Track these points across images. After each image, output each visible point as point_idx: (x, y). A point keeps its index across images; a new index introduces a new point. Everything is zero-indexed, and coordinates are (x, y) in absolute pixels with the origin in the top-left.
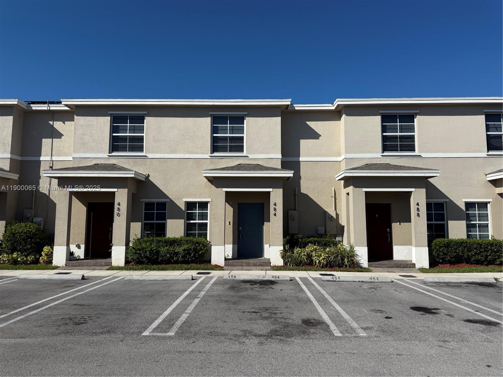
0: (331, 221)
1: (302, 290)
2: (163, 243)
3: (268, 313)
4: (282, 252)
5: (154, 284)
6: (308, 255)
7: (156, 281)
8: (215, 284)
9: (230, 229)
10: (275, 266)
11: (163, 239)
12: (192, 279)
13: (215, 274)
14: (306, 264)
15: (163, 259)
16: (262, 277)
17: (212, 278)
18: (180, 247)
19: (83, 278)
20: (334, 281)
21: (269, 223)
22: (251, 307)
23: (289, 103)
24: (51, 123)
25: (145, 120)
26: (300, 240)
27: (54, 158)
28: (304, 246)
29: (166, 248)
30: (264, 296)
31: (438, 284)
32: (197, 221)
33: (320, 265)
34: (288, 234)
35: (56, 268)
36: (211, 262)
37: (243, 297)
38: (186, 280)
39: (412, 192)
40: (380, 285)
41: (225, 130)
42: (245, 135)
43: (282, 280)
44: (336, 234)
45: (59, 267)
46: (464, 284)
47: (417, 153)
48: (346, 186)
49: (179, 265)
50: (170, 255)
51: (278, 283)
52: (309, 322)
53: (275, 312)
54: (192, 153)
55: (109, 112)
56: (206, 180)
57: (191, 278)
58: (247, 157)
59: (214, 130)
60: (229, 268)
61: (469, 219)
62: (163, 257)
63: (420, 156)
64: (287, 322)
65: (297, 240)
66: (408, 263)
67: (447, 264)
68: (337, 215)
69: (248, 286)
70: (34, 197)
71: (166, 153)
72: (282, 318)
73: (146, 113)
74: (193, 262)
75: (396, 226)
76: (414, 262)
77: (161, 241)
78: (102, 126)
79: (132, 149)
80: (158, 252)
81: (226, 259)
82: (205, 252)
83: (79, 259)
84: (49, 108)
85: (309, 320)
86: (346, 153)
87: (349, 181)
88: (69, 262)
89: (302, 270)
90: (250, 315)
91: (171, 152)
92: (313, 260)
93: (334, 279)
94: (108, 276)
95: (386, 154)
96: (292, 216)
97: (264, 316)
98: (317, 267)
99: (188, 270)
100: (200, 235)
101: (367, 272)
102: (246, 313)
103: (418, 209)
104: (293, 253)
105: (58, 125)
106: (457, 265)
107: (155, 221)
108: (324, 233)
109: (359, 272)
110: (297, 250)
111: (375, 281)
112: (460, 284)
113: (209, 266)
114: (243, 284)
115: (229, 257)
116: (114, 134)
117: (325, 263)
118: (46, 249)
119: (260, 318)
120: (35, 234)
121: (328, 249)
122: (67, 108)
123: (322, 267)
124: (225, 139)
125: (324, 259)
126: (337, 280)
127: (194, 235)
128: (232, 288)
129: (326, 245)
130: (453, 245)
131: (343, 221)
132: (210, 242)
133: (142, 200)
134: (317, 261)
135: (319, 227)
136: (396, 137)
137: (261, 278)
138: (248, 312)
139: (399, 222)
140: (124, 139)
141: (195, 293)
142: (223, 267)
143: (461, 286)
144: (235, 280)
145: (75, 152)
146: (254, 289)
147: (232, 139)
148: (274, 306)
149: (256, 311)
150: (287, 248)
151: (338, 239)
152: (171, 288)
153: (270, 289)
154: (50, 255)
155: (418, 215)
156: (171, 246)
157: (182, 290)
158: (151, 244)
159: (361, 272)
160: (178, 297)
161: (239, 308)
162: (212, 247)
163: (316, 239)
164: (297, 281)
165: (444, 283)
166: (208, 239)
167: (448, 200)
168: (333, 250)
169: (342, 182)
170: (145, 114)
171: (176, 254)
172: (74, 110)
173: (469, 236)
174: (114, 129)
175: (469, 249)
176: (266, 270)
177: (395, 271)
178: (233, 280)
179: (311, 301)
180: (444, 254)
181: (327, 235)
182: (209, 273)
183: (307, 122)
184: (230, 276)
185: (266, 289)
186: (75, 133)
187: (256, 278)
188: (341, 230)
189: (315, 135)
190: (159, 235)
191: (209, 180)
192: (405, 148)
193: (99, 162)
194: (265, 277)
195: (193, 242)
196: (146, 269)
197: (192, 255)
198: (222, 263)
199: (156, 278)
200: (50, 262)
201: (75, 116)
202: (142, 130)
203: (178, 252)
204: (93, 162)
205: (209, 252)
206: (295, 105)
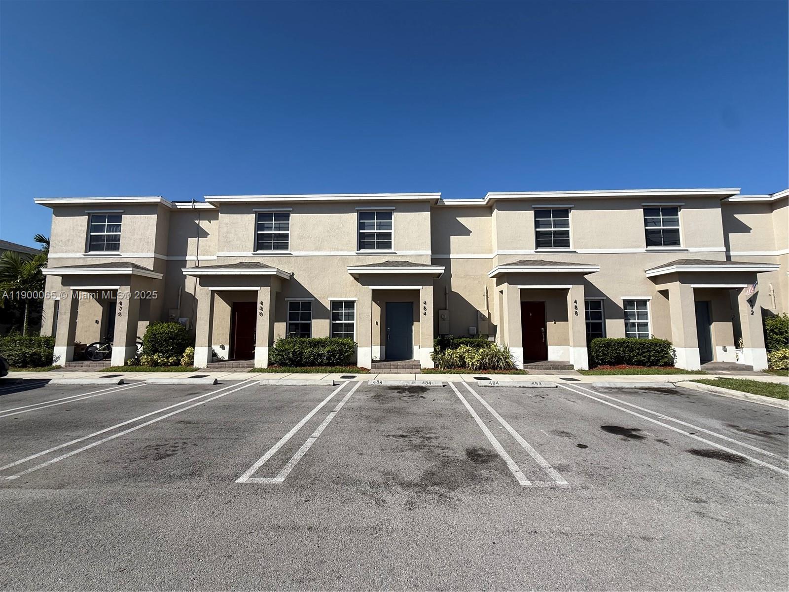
0: (484, 320)
1: (458, 399)
2: (307, 344)
3: (420, 437)
4: (433, 353)
5: (290, 390)
6: (461, 356)
7: (293, 387)
8: (358, 391)
9: (377, 330)
10: (425, 369)
11: (307, 340)
12: (334, 385)
13: (360, 377)
14: (458, 366)
15: (306, 361)
16: (411, 382)
17: (357, 382)
18: (325, 348)
19: (216, 382)
20: (491, 387)
21: (418, 323)
22: (397, 426)
23: (439, 197)
24: (197, 222)
25: (290, 217)
26: (451, 341)
27: (200, 258)
28: (456, 346)
29: (309, 349)
30: (414, 409)
31: (610, 390)
32: (343, 322)
33: (473, 367)
34: (439, 335)
35: (197, 369)
36: (357, 365)
37: (389, 411)
38: (327, 385)
39: (569, 289)
40: (546, 391)
41: (372, 226)
42: (392, 231)
43: (434, 386)
44: (488, 334)
45: (199, 369)
46: (640, 390)
47: (571, 249)
48: (498, 283)
49: (323, 368)
50: (314, 356)
51: (429, 389)
52: (476, 455)
53: (428, 436)
54: (338, 250)
55: (254, 210)
56: (352, 278)
57: (332, 384)
58: (395, 253)
59: (361, 226)
60: (376, 370)
61: (627, 317)
62: (306, 359)
63: (575, 252)
64: (447, 454)
65: (448, 340)
66: (567, 364)
67: (607, 365)
68: (489, 314)
69: (395, 394)
70: (180, 297)
71: (311, 251)
72: (439, 447)
73: (291, 209)
74: (338, 364)
75: (550, 325)
76: (571, 363)
77: (305, 341)
78: (247, 224)
79: (277, 247)
80: (301, 353)
81: (373, 361)
82: (351, 354)
83: (222, 361)
84: (194, 206)
85: (476, 450)
86: (498, 249)
87: (502, 278)
88: (210, 363)
89: (454, 373)
90: (397, 441)
91: (317, 249)
92: (465, 362)
93: (492, 384)
94: (246, 380)
95: (539, 250)
96: (443, 316)
97: (414, 442)
98: (470, 369)
99: (333, 373)
100: (346, 336)
101: (524, 374)
102: (391, 437)
103: (576, 307)
104: (444, 354)
105: (204, 224)
106: (618, 366)
107: (300, 322)
108: (476, 333)
109: (515, 374)
110: (449, 351)
111: (537, 386)
112: (636, 390)
113: (355, 369)
114: (390, 391)
115: (376, 359)
116: (259, 232)
117: (479, 365)
118: (188, 350)
119: (410, 447)
120: (177, 335)
121: (481, 350)
122: (212, 207)
123: (476, 369)
124: (372, 235)
125: (478, 361)
126: (495, 386)
127: (340, 336)
128: (377, 397)
129: (479, 346)
130: (614, 345)
131: (495, 321)
132: (357, 343)
133: (286, 299)
134: (470, 363)
135: (471, 328)
136: (549, 233)
137: (410, 384)
138: (393, 436)
139: (554, 320)
140: (269, 237)
141: (333, 404)
142: (370, 370)
143: (637, 392)
144: (381, 386)
145: (219, 251)
146: (402, 398)
147: (379, 235)
148: (428, 424)
149: (404, 434)
150: (438, 350)
151: (490, 339)
152: (307, 397)
153: (421, 398)
154: (191, 356)
155: (576, 313)
156: (316, 347)
157: (319, 399)
158: (294, 346)
159: (517, 374)
160: (310, 409)
161: (382, 429)
162: (359, 349)
163: (468, 339)
164: (450, 388)
165: (616, 388)
166: (355, 341)
167: (605, 298)
168: (487, 351)
169: (495, 279)
170: (290, 211)
171: (321, 356)
172: (218, 209)
173: (627, 335)
174: (259, 227)
175: (630, 350)
176: (416, 373)
177: (553, 373)
178: (379, 386)
179: (472, 417)
180: (604, 354)
181: (479, 336)
182: (353, 377)
183: (458, 219)
184: (376, 382)
185: (416, 399)
186: (219, 232)
187: (405, 384)
188: (493, 330)
189: (466, 232)
190: (302, 336)
191: (355, 279)
192: (558, 244)
193: (244, 260)
194: (415, 383)
195: (338, 343)
196: (288, 372)
197: (337, 357)
198: (369, 366)
199: (295, 383)
200: (192, 364)
201: (219, 214)
202: (287, 227)
203: (322, 354)
204: (237, 261)
205: (355, 353)
206: (444, 200)
